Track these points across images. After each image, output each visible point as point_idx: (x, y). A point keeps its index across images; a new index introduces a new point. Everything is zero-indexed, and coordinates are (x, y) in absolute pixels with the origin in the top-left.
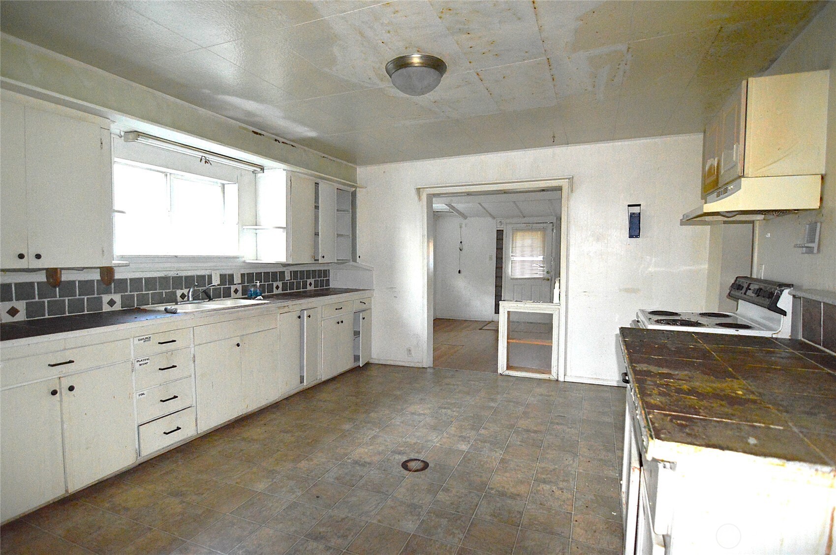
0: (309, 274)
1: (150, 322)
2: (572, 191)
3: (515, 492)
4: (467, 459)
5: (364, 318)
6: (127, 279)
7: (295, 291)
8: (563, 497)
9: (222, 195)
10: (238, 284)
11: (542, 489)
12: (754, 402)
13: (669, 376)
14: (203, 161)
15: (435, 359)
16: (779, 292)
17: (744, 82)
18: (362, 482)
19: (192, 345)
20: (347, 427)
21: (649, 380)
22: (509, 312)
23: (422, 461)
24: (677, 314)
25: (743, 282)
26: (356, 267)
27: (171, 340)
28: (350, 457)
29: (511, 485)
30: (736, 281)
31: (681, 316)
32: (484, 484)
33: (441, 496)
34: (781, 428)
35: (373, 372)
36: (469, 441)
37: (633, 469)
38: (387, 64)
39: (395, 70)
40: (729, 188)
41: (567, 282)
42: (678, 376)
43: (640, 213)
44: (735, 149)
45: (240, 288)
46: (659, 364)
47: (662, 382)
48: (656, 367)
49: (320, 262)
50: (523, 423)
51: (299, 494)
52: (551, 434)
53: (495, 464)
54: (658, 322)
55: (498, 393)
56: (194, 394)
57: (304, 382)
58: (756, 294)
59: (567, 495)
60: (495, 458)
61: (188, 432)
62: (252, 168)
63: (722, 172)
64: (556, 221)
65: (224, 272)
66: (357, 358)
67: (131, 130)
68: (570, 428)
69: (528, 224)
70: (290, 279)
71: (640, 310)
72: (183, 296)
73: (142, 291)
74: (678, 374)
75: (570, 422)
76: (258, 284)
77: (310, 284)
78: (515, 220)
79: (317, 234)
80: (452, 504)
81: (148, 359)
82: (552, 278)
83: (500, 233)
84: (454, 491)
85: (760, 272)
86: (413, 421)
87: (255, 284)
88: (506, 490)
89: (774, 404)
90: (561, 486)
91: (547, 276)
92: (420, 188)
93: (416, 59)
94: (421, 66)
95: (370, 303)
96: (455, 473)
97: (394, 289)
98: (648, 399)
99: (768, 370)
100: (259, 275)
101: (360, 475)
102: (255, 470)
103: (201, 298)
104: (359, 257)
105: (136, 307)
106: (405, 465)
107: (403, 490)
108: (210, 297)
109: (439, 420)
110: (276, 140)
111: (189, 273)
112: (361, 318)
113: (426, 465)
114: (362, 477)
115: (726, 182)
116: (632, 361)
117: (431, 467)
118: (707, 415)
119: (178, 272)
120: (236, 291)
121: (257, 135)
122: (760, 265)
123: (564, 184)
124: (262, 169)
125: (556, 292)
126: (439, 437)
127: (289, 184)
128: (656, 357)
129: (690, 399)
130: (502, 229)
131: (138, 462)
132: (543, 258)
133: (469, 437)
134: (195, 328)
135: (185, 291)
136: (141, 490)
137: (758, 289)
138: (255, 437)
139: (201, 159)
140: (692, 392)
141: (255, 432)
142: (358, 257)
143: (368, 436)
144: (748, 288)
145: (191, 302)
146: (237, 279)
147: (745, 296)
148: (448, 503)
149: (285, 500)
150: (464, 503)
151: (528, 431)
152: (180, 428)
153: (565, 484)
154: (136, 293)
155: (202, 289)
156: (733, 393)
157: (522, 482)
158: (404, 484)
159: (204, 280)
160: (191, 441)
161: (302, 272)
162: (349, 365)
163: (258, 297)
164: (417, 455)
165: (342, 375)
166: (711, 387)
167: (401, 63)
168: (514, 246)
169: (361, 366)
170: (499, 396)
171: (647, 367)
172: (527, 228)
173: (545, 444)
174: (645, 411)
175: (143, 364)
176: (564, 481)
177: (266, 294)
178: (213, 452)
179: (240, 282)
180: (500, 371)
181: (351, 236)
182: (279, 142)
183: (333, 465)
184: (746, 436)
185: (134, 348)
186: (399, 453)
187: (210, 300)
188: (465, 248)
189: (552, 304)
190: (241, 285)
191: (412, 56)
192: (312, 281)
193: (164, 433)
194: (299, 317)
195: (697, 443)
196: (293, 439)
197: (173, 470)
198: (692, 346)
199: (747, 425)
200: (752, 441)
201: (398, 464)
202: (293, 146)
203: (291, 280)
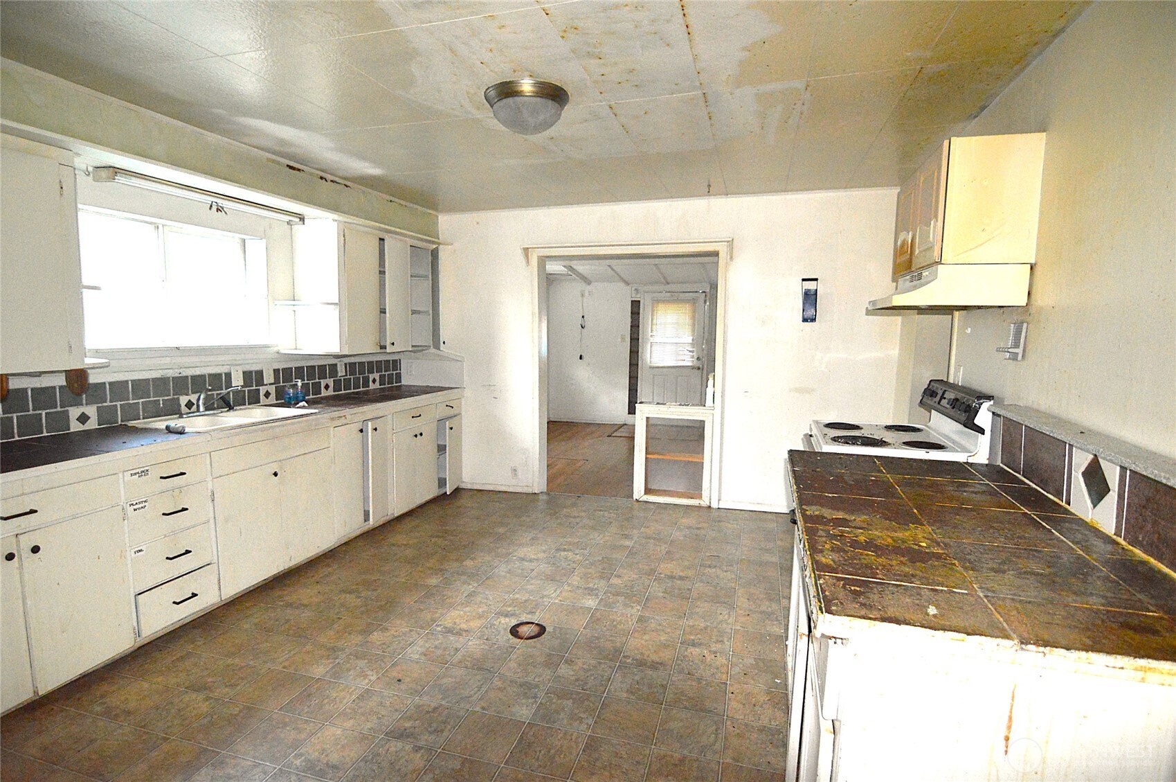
0: (372, 367)
1: (147, 449)
2: (731, 258)
3: (658, 660)
4: (595, 619)
5: (451, 428)
6: (105, 383)
7: (352, 391)
8: (718, 663)
9: (242, 255)
10: (270, 384)
11: (690, 655)
12: (938, 557)
13: (843, 522)
14: (214, 208)
15: (550, 480)
16: (977, 405)
17: (946, 143)
18: (459, 656)
19: (209, 478)
20: (433, 581)
21: (821, 530)
22: (647, 418)
23: (537, 624)
24: (858, 427)
25: (937, 388)
26: (439, 355)
27: (178, 473)
28: (440, 623)
29: (652, 651)
30: (929, 385)
31: (862, 431)
32: (618, 651)
33: (564, 670)
34: (966, 592)
35: (464, 501)
36: (597, 595)
37: (801, 636)
38: (487, 90)
39: (498, 99)
40: (924, 274)
41: (724, 379)
42: (855, 522)
43: (817, 290)
44: (932, 226)
45: (272, 389)
46: (834, 504)
47: (836, 532)
48: (830, 510)
49: (388, 351)
50: (666, 568)
51: (373, 678)
52: (702, 581)
53: (632, 624)
54: (835, 439)
55: (633, 527)
56: (214, 546)
57: (369, 520)
58: (951, 405)
59: (721, 660)
60: (631, 616)
61: (209, 598)
62: (287, 218)
63: (917, 252)
64: (710, 290)
65: (248, 368)
66: (442, 482)
67: (104, 165)
68: (726, 571)
69: (673, 294)
70: (344, 374)
71: (814, 421)
72: (189, 405)
73: (128, 400)
74: (855, 520)
75: (725, 564)
76: (300, 384)
77: (374, 381)
78: (656, 288)
79: (383, 311)
80: (577, 680)
81: (145, 501)
82: (703, 366)
83: (636, 305)
84: (580, 662)
85: (957, 376)
86: (522, 570)
87: (294, 383)
88: (645, 658)
89: (960, 560)
90: (714, 649)
91: (697, 364)
92: (528, 248)
93: (527, 86)
94: (534, 96)
95: (460, 407)
96: (580, 638)
97: (493, 388)
98: (819, 557)
99: (958, 511)
100: (299, 370)
101: (455, 646)
102: (309, 647)
103: (215, 406)
104: (444, 343)
105: (120, 423)
106: (514, 631)
107: (513, 665)
108: (229, 403)
109: (558, 567)
110: (322, 178)
111: (197, 372)
112: (448, 428)
113: (542, 630)
114: (457, 650)
115: (921, 266)
116: (802, 501)
117: (549, 632)
118: (884, 578)
119: (181, 371)
120: (267, 395)
121: (294, 171)
122: (958, 366)
123: (722, 249)
124: (302, 219)
125: (710, 391)
126: (558, 592)
127: (342, 242)
128: (830, 495)
129: (867, 555)
130: (639, 299)
131: (138, 645)
132: (693, 340)
133: (596, 589)
134: (212, 453)
135: (193, 398)
136: (146, 685)
137: (954, 400)
138: (305, 602)
139: (211, 206)
140: (870, 545)
141: (306, 593)
142: (442, 343)
143: (462, 594)
144: (942, 397)
145: (203, 413)
146: (268, 378)
147: (939, 406)
148: (573, 678)
149: (354, 688)
150: (592, 678)
151: (672, 577)
152: (196, 595)
153: (719, 646)
154: (118, 404)
155: (217, 394)
156: (916, 545)
157: (665, 646)
158: (515, 656)
159: (218, 380)
160: (213, 610)
161: (362, 364)
162: (432, 492)
163: (301, 404)
164: (530, 616)
165: (421, 507)
166: (892, 538)
167: (507, 90)
168: (655, 322)
169: (448, 493)
170: (635, 531)
171: (820, 510)
172: (672, 299)
173: (694, 594)
174: (815, 574)
175: (139, 509)
176: (717, 641)
177: (311, 397)
178: (247, 624)
179: (273, 382)
180: (636, 496)
181: (431, 312)
182: (326, 180)
183: (417, 636)
184: (927, 604)
185: (125, 488)
186: (506, 616)
187: (230, 409)
188: (587, 325)
189: (704, 408)
190: (274, 386)
191: (522, 81)
192: (377, 376)
193: (174, 603)
194: (361, 431)
195: (871, 616)
196: (359, 602)
197: (189, 655)
198: (873, 478)
199: (928, 589)
200: (932, 610)
201: (505, 629)
202: (347, 186)
203: (346, 375)
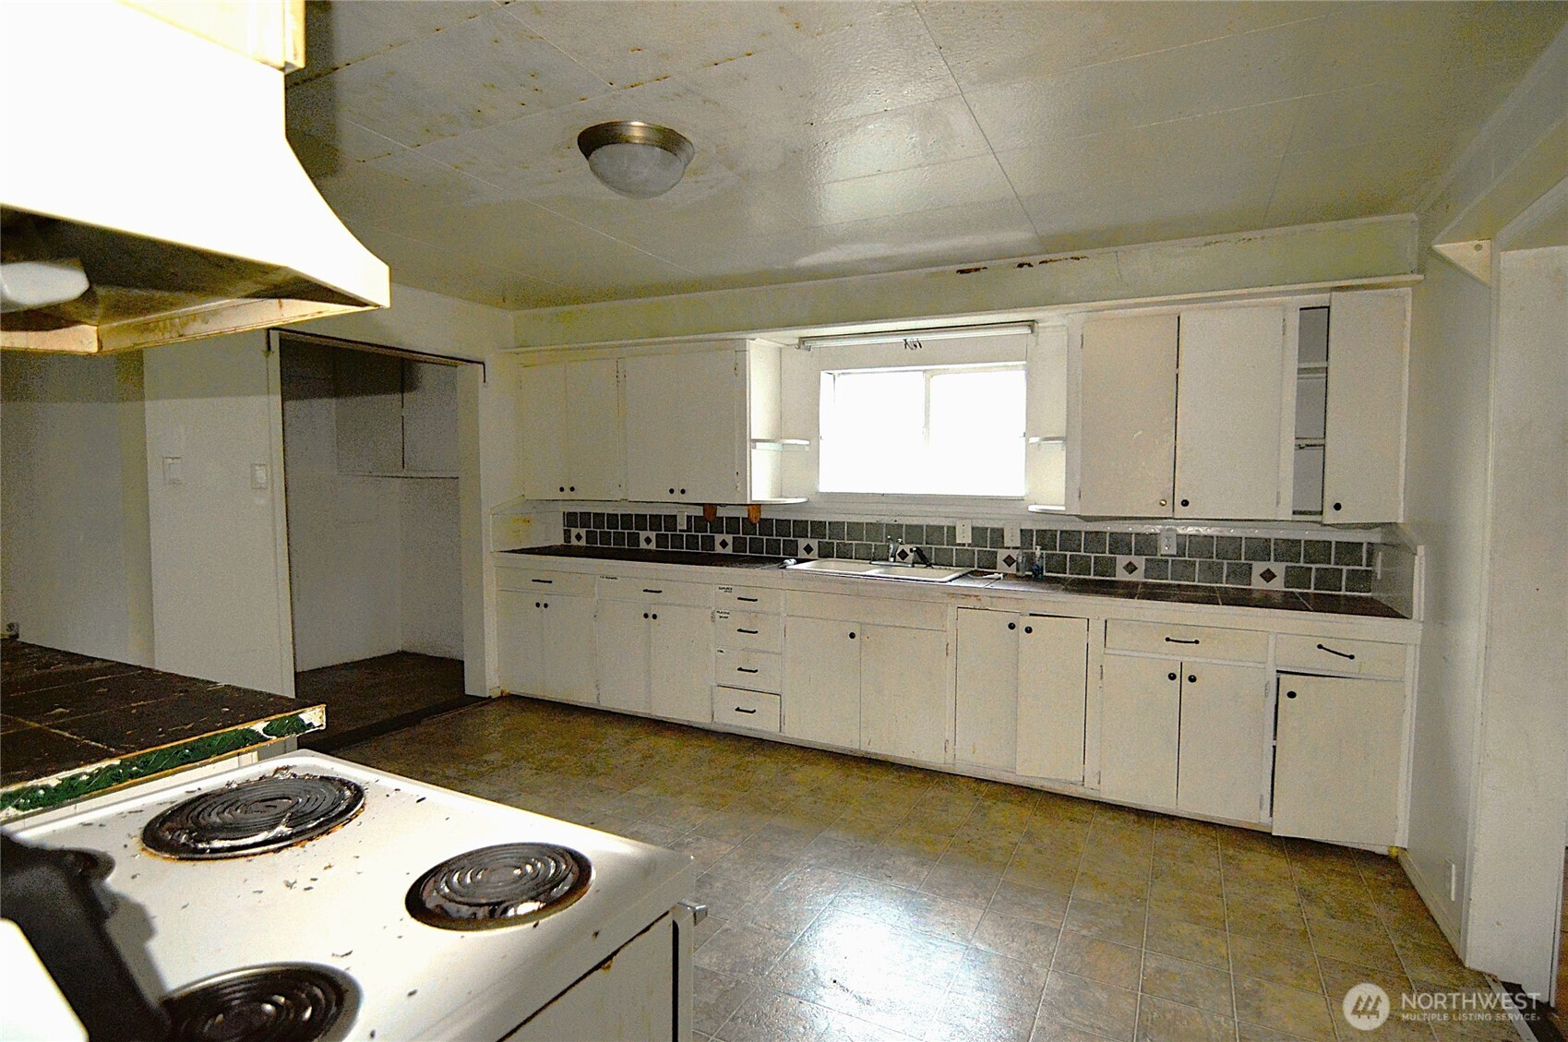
5: (1290, 696)
10: (1014, 548)
27: (753, 599)
45: (1017, 555)
61: (768, 724)
65: (980, 524)
81: (728, 613)
110: (1021, 266)
111: (915, 521)
119: (897, 518)
120: (1010, 561)
121: (968, 275)
124: (1032, 325)
135: (906, 548)
139: (906, 344)
152: (757, 714)
159: (938, 533)
175: (723, 617)
179: (1019, 545)
182: (1031, 266)
185: (715, 596)
187: (925, 565)
190: (1020, 551)
193: (737, 709)
194: (1011, 626)
202: (1077, 259)
